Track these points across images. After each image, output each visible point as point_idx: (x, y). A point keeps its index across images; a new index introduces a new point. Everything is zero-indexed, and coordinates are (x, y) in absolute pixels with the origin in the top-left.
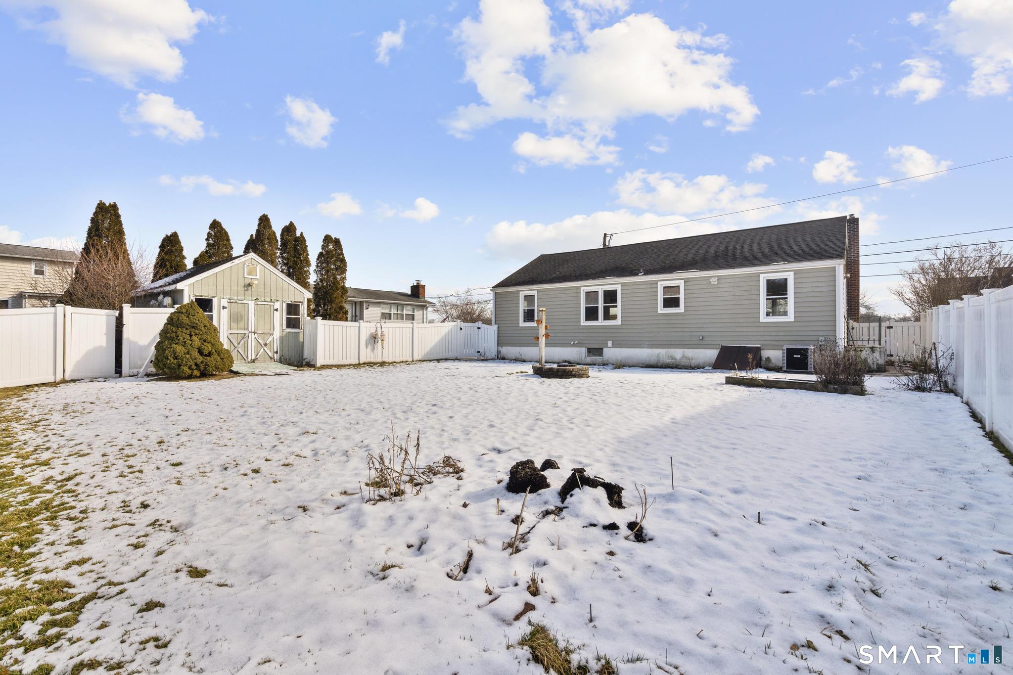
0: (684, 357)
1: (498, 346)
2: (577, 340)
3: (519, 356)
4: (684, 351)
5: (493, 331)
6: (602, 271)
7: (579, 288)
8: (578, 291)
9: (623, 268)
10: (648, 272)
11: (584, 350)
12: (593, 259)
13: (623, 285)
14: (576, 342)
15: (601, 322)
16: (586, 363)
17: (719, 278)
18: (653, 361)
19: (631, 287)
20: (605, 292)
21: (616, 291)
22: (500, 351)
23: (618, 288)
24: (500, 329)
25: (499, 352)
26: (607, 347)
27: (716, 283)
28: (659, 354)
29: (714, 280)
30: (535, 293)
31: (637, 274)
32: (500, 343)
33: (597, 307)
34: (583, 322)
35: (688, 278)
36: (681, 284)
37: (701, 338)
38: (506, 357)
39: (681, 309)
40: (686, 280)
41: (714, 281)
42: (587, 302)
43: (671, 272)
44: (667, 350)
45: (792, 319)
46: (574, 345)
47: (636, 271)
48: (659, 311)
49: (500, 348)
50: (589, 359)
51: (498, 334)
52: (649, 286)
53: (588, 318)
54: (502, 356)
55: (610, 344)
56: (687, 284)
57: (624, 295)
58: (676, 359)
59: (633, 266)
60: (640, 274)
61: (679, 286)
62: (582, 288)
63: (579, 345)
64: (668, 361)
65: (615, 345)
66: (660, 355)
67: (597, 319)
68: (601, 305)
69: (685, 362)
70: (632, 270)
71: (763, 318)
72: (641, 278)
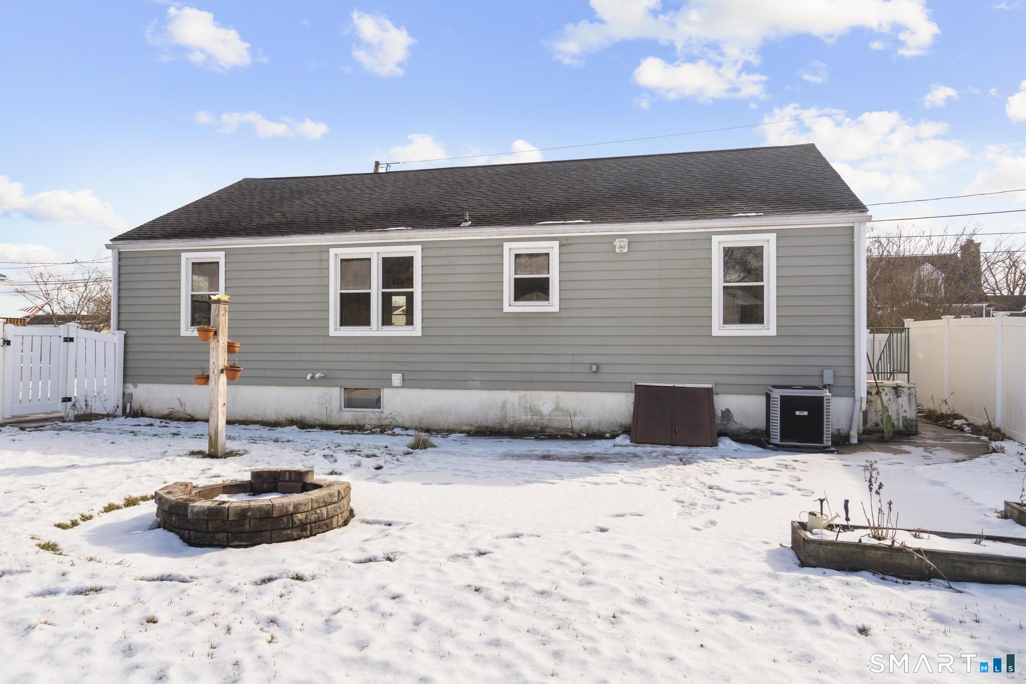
0: (557, 408)
1: (125, 382)
2: (319, 370)
3: (177, 408)
4: (558, 397)
5: (110, 348)
6: (377, 215)
7: (325, 249)
8: (324, 256)
9: (424, 211)
10: (480, 221)
11: (336, 394)
12: (358, 192)
13: (425, 246)
14: (317, 375)
15: (375, 329)
16: (342, 422)
17: (632, 240)
18: (491, 418)
19: (444, 252)
20: (385, 260)
21: (411, 259)
22: (131, 395)
23: (416, 252)
24: (130, 341)
25: (127, 397)
26: (391, 386)
27: (625, 250)
28: (505, 402)
29: (623, 244)
30: (220, 257)
31: (457, 225)
32: (128, 376)
33: (368, 295)
34: (335, 330)
35: (567, 238)
36: (553, 249)
37: (594, 368)
38: (146, 409)
39: (553, 305)
40: (565, 242)
41: (621, 246)
42: (344, 280)
43: (531, 223)
44: (522, 393)
45: (773, 332)
46: (314, 382)
47: (455, 218)
48: (507, 309)
49: (131, 388)
50: (349, 416)
51: (125, 353)
52: (484, 251)
53: (345, 321)
54: (136, 406)
55: (397, 379)
56: (565, 249)
57: (430, 271)
58: (541, 414)
59: (445, 209)
60: (463, 224)
61: (548, 254)
62: (332, 251)
63: (327, 380)
64: (524, 418)
65: (407, 383)
66: (508, 406)
67: (367, 322)
68: (376, 290)
69: (560, 422)
70: (445, 216)
71: (719, 328)
72: (467, 234)
